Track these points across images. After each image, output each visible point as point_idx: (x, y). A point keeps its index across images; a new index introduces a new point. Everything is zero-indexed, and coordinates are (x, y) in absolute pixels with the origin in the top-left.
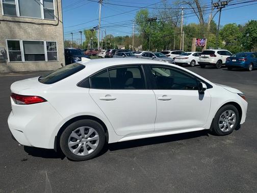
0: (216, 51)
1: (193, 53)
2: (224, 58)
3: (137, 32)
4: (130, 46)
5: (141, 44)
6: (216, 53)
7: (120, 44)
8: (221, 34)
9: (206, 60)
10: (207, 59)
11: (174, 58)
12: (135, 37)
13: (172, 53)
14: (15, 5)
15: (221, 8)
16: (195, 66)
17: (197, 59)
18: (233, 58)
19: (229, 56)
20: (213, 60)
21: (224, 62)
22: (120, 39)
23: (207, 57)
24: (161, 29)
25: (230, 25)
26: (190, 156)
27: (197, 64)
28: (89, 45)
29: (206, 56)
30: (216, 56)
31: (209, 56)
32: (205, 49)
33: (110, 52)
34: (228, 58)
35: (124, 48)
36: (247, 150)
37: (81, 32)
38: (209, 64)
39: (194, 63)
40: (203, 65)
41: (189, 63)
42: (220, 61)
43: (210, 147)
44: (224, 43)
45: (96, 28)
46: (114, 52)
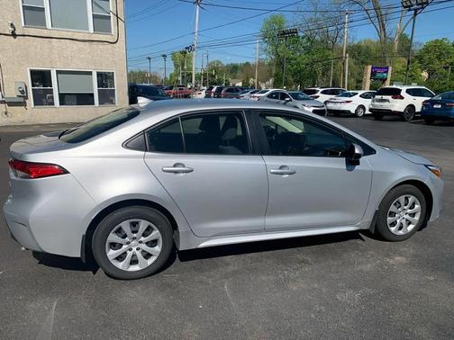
0: (404, 89)
1: (360, 92)
2: (418, 102)
3: (264, 56)
4: (251, 81)
5: (271, 77)
6: (403, 93)
7: (235, 78)
8: (420, 58)
9: (385, 106)
10: (386, 103)
11: (326, 102)
12: (261, 64)
13: (322, 93)
14: (44, 9)
15: (416, 10)
16: (365, 116)
17: (367, 103)
18: (436, 102)
19: (428, 98)
20: (398, 106)
21: (418, 109)
22: (234, 69)
23: (385, 100)
24: (308, 51)
25: (437, 41)
26: (316, 285)
27: (367, 112)
28: (180, 78)
29: (384, 97)
30: (402, 98)
31: (389, 97)
32: (387, 86)
33: (214, 90)
34: (426, 101)
35: (240, 84)
36: (432, 278)
37: (164, 56)
38: (389, 112)
39: (361, 110)
40: (378, 115)
41: (353, 112)
42: (411, 107)
43: (360, 268)
44: (425, 74)
45: (190, 48)
46: (219, 90)
